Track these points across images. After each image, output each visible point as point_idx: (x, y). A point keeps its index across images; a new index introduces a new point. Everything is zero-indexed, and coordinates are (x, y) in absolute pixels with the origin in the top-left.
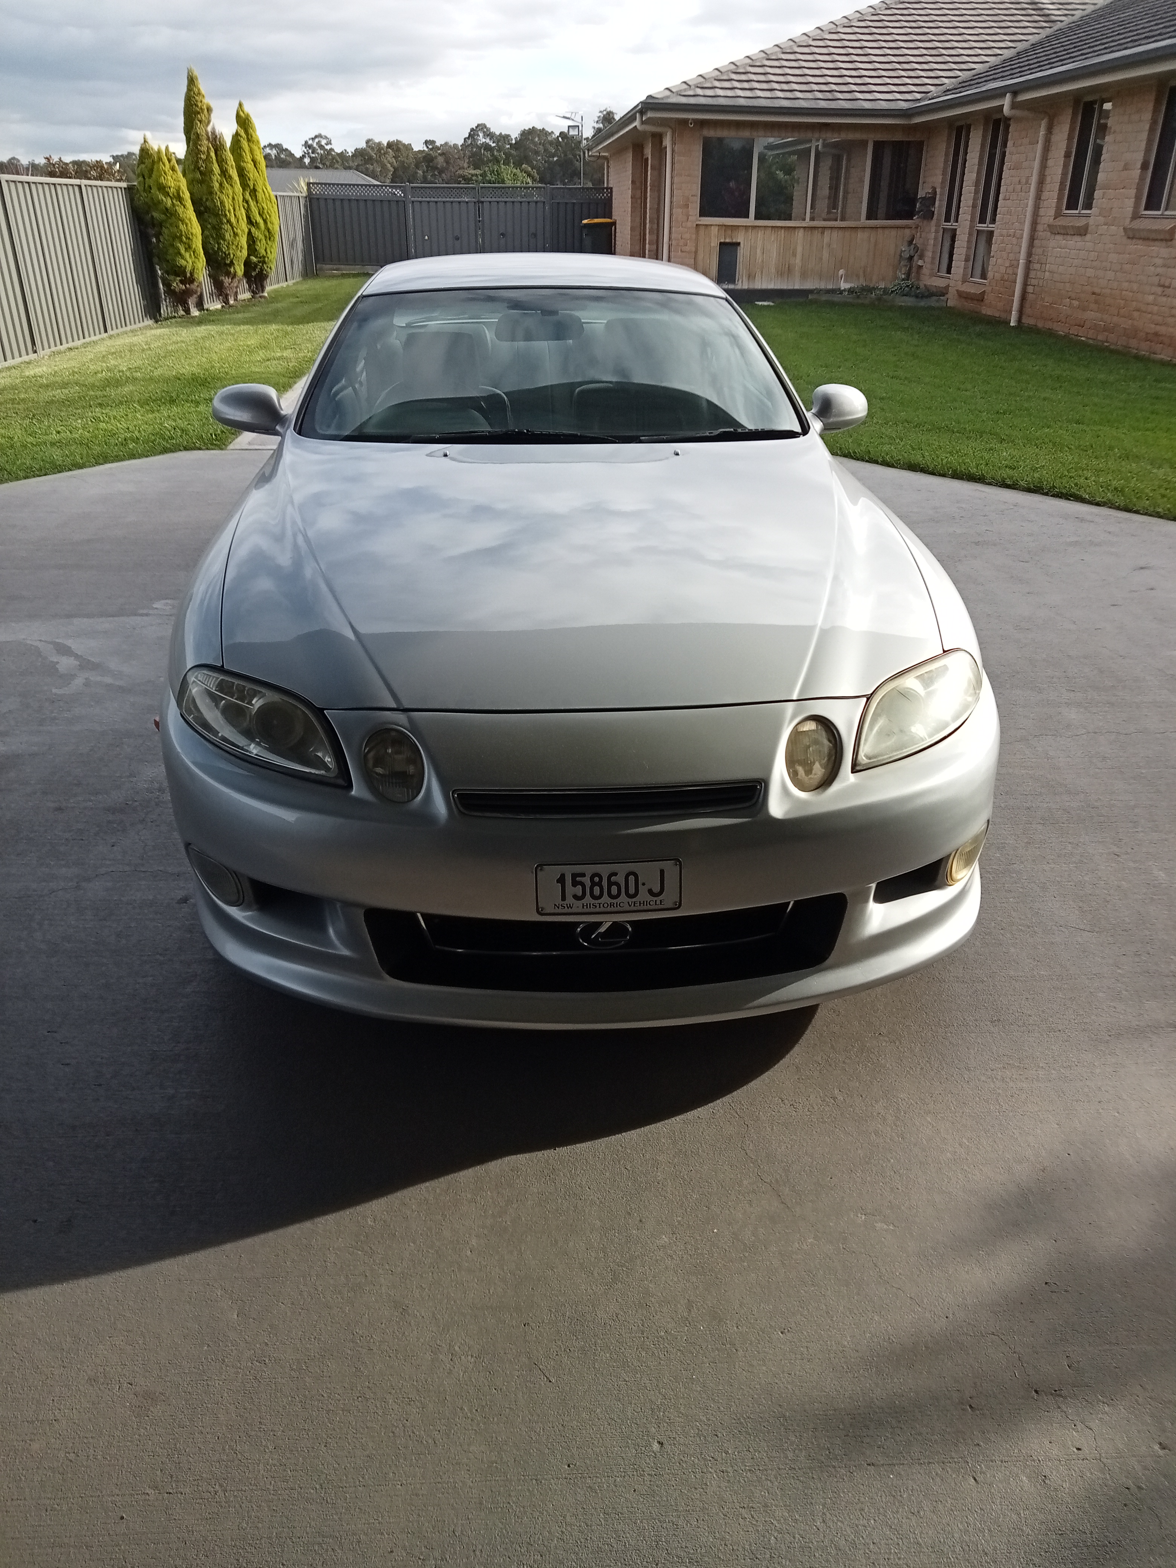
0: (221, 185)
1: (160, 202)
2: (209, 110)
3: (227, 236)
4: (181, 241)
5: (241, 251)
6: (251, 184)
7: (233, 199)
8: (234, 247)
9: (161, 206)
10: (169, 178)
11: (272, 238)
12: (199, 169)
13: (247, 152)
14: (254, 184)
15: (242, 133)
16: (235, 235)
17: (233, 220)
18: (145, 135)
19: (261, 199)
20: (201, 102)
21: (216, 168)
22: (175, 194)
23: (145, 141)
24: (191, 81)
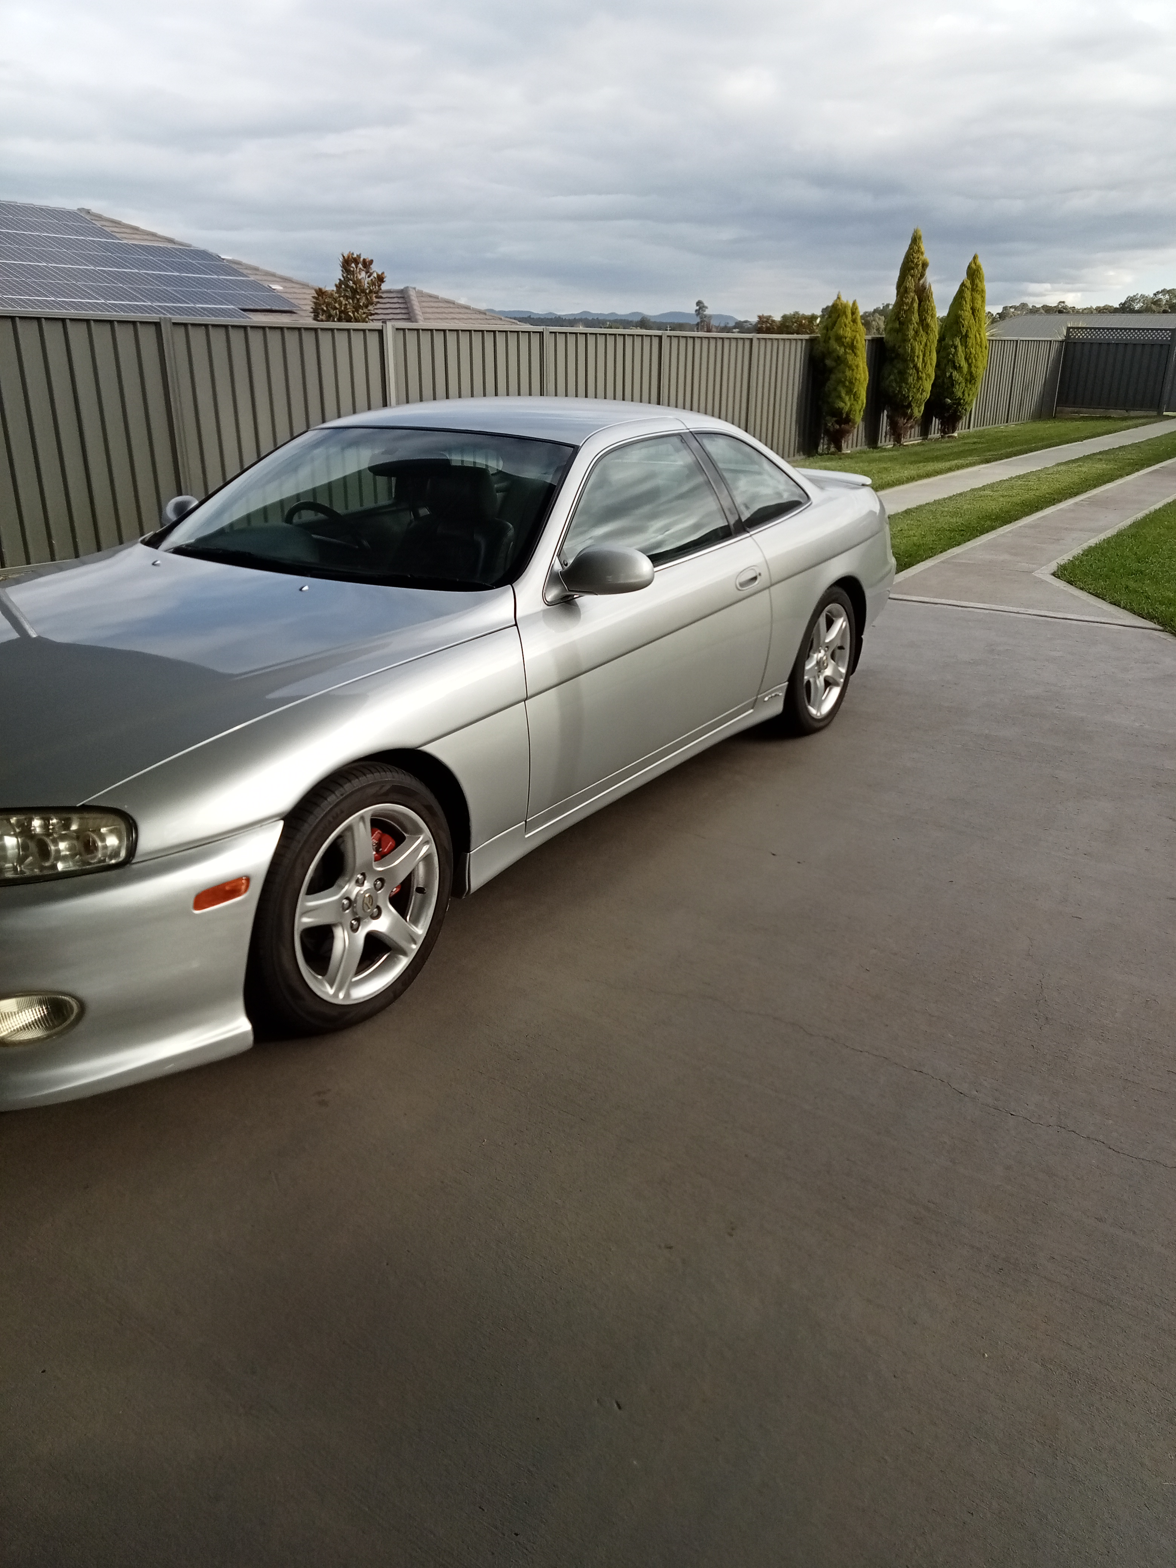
0: (916, 332)
1: (835, 350)
2: (925, 265)
3: (910, 380)
4: (844, 386)
5: (921, 394)
6: (964, 331)
7: (926, 345)
8: (915, 390)
9: (835, 355)
10: (848, 329)
11: (973, 381)
12: (899, 319)
13: (968, 300)
14: (967, 331)
15: (969, 284)
16: (919, 378)
17: (920, 365)
18: (839, 293)
19: (970, 345)
20: (918, 258)
21: (915, 318)
22: (850, 344)
23: (839, 298)
24: (915, 240)
